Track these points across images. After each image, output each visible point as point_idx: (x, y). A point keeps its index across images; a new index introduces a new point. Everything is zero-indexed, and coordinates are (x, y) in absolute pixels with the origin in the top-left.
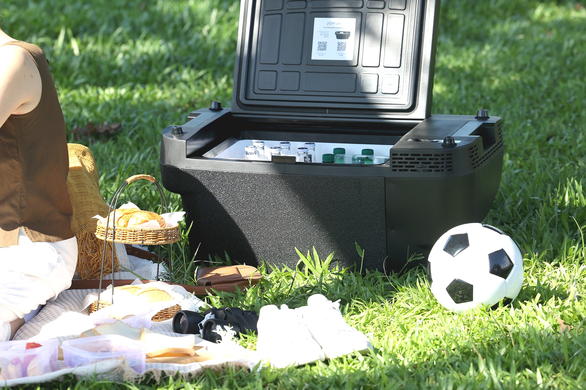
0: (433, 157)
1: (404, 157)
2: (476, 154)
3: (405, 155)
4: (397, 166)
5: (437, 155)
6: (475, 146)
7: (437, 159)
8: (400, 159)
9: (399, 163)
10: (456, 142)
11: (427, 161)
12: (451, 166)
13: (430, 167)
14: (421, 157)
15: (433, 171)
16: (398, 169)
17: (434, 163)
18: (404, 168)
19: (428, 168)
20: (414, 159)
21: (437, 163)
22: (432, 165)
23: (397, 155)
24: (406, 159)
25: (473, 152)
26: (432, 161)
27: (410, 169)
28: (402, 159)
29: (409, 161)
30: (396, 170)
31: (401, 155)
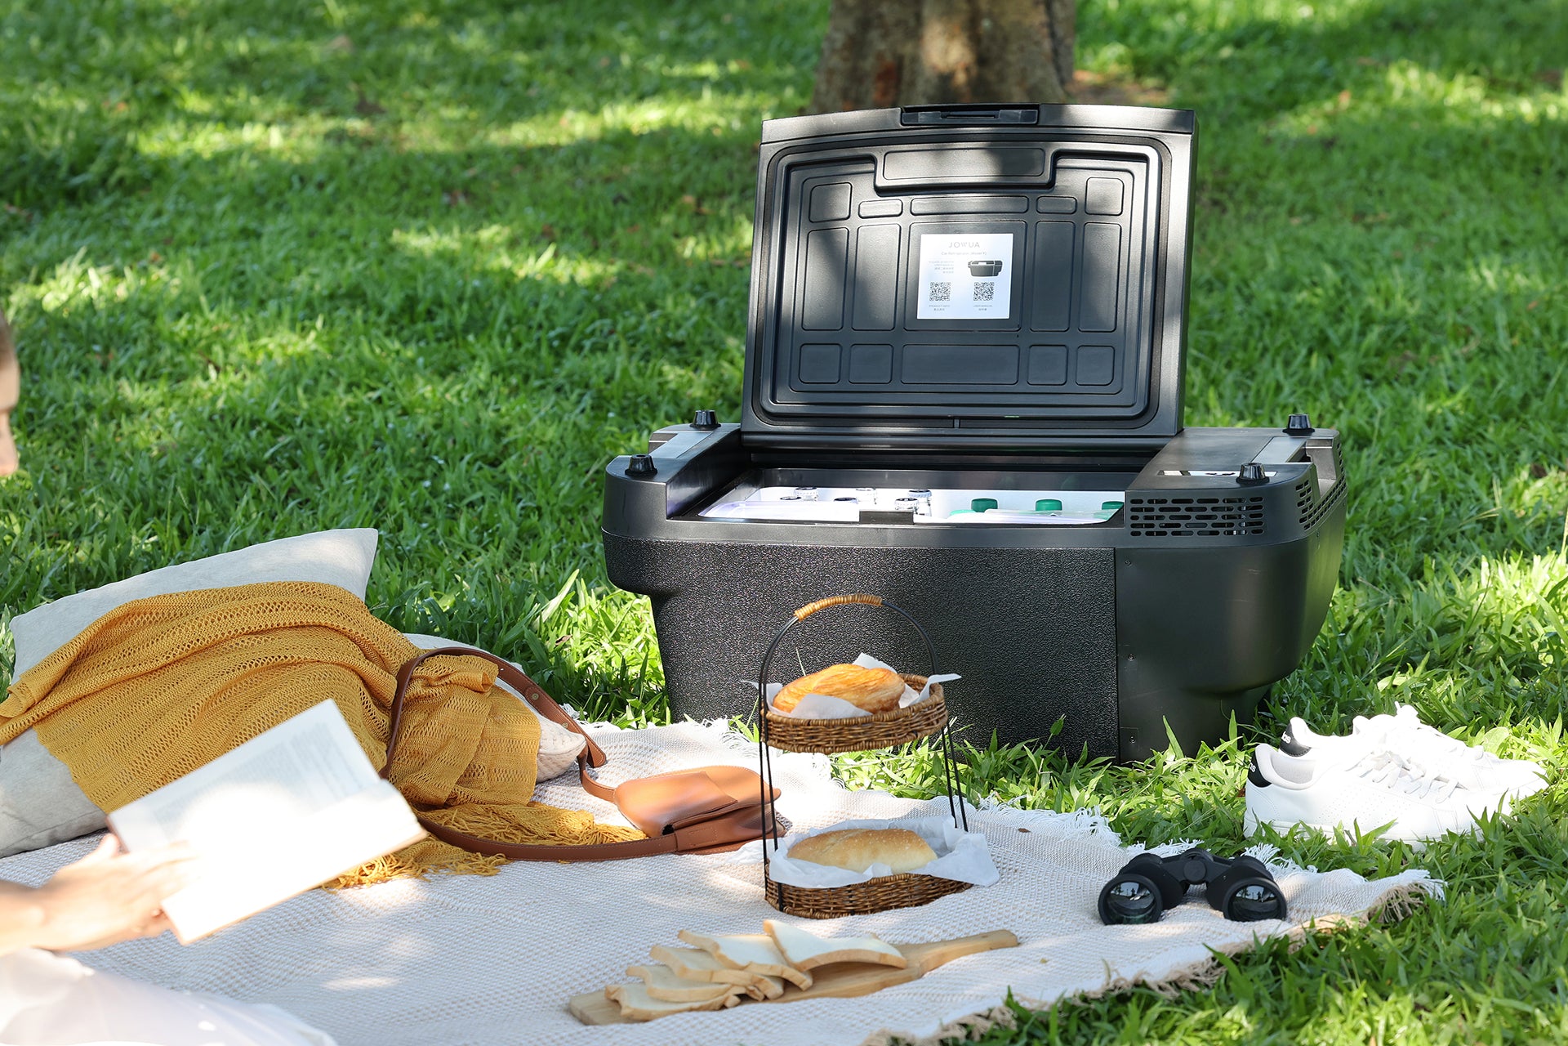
0: (1220, 504)
1: (1156, 507)
2: (1308, 499)
3: (1158, 502)
4: (1141, 526)
5: (1229, 501)
6: (1306, 483)
7: (1229, 509)
8: (1147, 510)
9: (1146, 518)
10: (1267, 474)
11: (1209, 512)
12: (1260, 523)
13: (1214, 525)
14: (1195, 504)
15: (1221, 533)
16: (1143, 531)
17: (1223, 517)
18: (1157, 529)
19: (1210, 528)
20: (1178, 509)
21: (1229, 517)
22: (1219, 520)
23: (1141, 502)
24: (1162, 510)
25: (1302, 495)
26: (1219, 514)
27: (1169, 530)
28: (1152, 510)
29: (1167, 514)
30: (1139, 534)
31: (1150, 502)
